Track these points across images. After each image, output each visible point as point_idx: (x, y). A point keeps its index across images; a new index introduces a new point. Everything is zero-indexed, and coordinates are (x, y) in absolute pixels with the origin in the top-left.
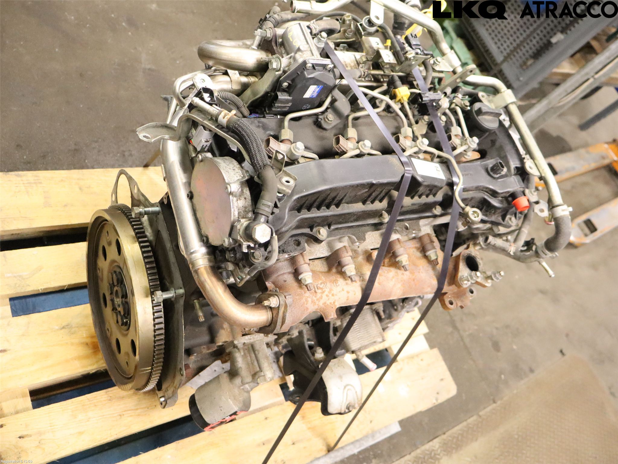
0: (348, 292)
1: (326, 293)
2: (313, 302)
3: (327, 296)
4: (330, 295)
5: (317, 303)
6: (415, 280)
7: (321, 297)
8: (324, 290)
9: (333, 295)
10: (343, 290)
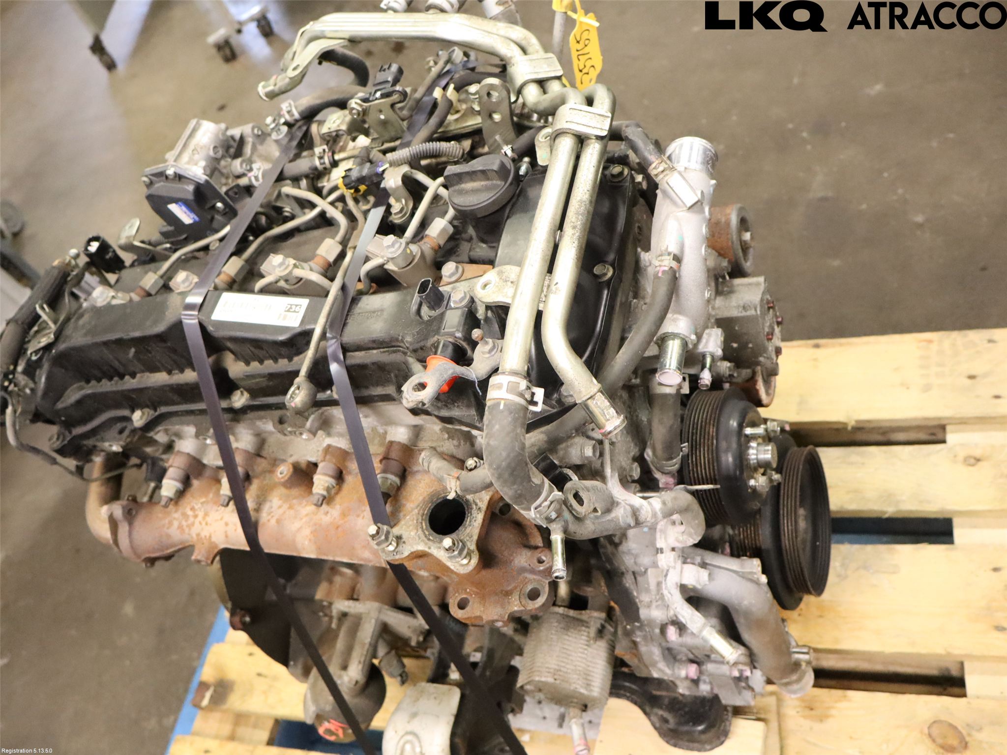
0: (227, 524)
1: (200, 518)
2: (180, 527)
3: (200, 523)
4: (204, 523)
5: (187, 530)
6: (340, 529)
7: (193, 524)
8: (197, 513)
9: (207, 524)
10: (222, 519)
